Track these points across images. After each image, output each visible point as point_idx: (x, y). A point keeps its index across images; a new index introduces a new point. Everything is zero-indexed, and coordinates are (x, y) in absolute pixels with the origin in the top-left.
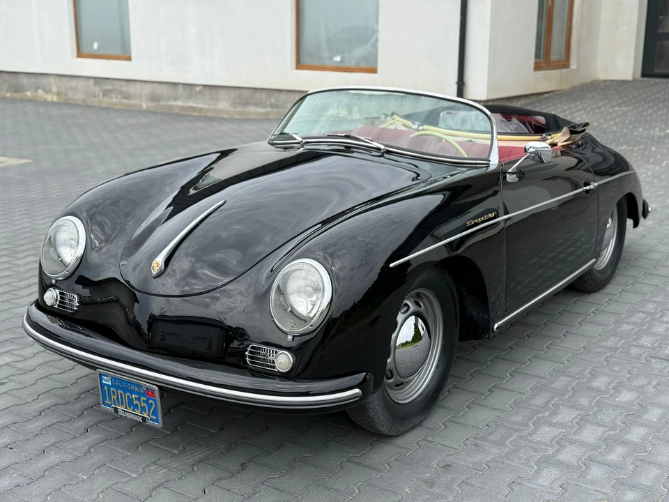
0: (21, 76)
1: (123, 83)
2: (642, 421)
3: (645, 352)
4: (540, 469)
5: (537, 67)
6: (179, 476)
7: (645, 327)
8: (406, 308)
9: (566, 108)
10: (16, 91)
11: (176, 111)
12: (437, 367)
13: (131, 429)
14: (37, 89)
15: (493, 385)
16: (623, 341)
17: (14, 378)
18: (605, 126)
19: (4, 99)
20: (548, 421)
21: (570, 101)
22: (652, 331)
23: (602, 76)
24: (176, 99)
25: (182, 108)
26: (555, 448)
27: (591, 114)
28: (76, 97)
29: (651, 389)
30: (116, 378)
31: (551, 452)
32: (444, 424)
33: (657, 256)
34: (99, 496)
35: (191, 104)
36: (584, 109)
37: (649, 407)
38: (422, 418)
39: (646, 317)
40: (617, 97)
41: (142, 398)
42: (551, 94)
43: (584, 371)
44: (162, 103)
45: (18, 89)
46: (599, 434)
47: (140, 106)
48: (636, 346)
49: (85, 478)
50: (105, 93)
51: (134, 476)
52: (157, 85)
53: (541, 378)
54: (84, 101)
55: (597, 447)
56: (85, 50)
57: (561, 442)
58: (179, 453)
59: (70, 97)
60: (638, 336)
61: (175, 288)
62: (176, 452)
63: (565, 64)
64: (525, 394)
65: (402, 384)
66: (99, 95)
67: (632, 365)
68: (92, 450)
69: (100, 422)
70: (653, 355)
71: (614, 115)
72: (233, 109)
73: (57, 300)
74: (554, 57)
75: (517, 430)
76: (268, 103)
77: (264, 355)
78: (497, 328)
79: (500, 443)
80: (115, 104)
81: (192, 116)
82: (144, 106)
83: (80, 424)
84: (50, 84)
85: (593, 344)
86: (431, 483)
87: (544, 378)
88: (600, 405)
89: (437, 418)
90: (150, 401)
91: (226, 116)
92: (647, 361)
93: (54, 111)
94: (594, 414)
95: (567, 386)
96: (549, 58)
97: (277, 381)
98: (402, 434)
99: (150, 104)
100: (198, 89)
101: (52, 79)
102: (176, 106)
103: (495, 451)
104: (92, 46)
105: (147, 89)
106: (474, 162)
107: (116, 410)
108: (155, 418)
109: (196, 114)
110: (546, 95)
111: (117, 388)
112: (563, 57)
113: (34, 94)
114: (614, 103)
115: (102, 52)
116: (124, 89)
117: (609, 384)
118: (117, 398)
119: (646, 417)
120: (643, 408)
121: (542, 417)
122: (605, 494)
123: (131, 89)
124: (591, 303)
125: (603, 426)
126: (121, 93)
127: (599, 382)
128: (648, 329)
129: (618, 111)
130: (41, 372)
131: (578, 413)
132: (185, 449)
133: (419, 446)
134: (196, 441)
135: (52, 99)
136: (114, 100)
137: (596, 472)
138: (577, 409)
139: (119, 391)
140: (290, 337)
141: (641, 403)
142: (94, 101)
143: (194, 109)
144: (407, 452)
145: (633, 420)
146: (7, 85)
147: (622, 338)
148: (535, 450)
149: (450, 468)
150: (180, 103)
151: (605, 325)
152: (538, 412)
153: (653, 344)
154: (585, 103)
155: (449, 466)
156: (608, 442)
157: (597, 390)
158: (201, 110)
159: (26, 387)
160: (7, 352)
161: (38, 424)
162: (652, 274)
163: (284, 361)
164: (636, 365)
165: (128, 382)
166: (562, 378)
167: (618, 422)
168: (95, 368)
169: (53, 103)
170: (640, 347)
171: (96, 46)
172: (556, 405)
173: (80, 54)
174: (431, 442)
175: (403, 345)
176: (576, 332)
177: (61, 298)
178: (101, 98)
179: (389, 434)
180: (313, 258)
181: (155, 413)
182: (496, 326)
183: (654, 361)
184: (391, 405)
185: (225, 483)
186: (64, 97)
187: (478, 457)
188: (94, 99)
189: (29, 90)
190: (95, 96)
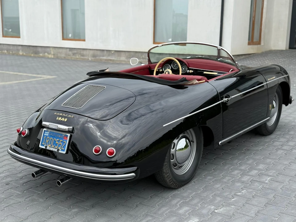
0: (38, 47)
1: (81, 50)
4: (277, 150)
5: (249, 44)
9: (261, 59)
11: (103, 61)
14: (45, 53)
19: (31, 56)
20: (277, 141)
21: (262, 57)
23: (273, 48)
24: (103, 56)
25: (106, 60)
28: (61, 56)
31: (280, 147)
35: (109, 58)
36: (269, 59)
40: (280, 55)
42: (254, 54)
43: (286, 130)
44: (97, 58)
45: (37, 53)
47: (88, 59)
50: (74, 54)
52: (95, 51)
54: (65, 57)
56: (65, 37)
57: (282, 145)
59: (59, 56)
63: (259, 43)
66: (71, 55)
71: (281, 61)
72: (127, 60)
74: (255, 40)
75: (268, 143)
76: (141, 57)
79: (263, 145)
80: (77, 58)
82: (90, 59)
84: (51, 51)
86: (244, 153)
91: (124, 63)
94: (291, 139)
95: (281, 133)
96: (253, 41)
99: (92, 58)
101: (51, 49)
102: (103, 59)
103: (262, 147)
104: (69, 36)
105: (92, 52)
109: (112, 62)
110: (252, 55)
112: (258, 40)
113: (43, 55)
114: (280, 58)
115: (73, 38)
116: (82, 52)
121: (275, 140)
123: (85, 52)
126: (80, 54)
127: (291, 133)
129: (281, 60)
135: (51, 57)
136: (77, 57)
138: (286, 138)
143: (111, 60)
146: (32, 51)
148: (275, 147)
149: (249, 150)
150: (105, 58)
152: (273, 139)
158: (113, 60)
171: (70, 36)
172: (279, 138)
173: (63, 39)
174: (241, 145)
178: (72, 56)
186: (56, 56)
187: (257, 148)
188: (69, 57)
189: (41, 53)
190: (69, 55)
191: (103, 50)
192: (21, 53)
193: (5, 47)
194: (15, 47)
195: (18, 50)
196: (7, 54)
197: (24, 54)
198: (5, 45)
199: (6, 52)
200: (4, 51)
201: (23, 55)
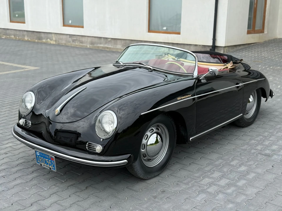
0: (41, 33)
1: (80, 37)
2: (246, 178)
3: (257, 152)
4: (199, 194)
5: (249, 33)
6: (62, 190)
7: (261, 142)
8: (152, 130)
9: (259, 50)
10: (39, 40)
11: (100, 49)
12: (166, 154)
13: (49, 172)
14: (47, 39)
15: (192, 162)
16: (250, 147)
17: (11, 152)
18: (274, 58)
19: (35, 42)
20: (208, 177)
21: (262, 47)
22: (263, 143)
23: (279, 36)
24: (100, 44)
25: (103, 47)
26: (208, 187)
27: (269, 53)
28: (62, 42)
29: (254, 166)
30: (41, 153)
31: (205, 187)
32: (168, 176)
33: (277, 113)
34: (31, 196)
35: (106, 46)
36: (267, 50)
37: (251, 173)
38: (159, 173)
39: (263, 138)
41: (50, 161)
42: (255, 44)
43: (230, 158)
44: (95, 45)
45: (40, 38)
46: (227, 182)
47: (87, 46)
48: (255, 149)
49: (28, 189)
50: (74, 41)
51: (46, 189)
52: (93, 38)
53: (212, 160)
54: (65, 44)
55: (224, 187)
56: (66, 23)
57: (210, 185)
58: (65, 182)
59: (60, 42)
60: (257, 145)
61: (66, 120)
62: (64, 182)
63: (262, 31)
64: (203, 166)
65: (151, 160)
67: (250, 157)
68: (33, 179)
69: (38, 169)
70: (260, 153)
72: (123, 48)
73: (24, 123)
74: (256, 29)
75: (195, 179)
77: (93, 146)
78: (191, 140)
79: (187, 184)
80: (77, 45)
81: (107, 51)
82: (88, 46)
83: (31, 170)
84: (53, 37)
85: (237, 147)
86: (155, 197)
87: (213, 160)
88: (231, 171)
89: (166, 174)
90: (52, 162)
92: (257, 155)
93: (53, 48)
94: (228, 175)
95: (221, 163)
96: (255, 29)
97: (97, 156)
98: (150, 179)
99: (91, 46)
100: (109, 40)
101: (53, 35)
102: (101, 47)
103: (184, 186)
104: (69, 22)
105: (89, 40)
106: (187, 74)
107: (41, 164)
108: (54, 168)
109: (108, 50)
110: (252, 45)
111: (41, 156)
112: (261, 28)
113: (46, 41)
114: (281, 49)
115: (73, 24)
116: (81, 39)
117: (238, 164)
118: (41, 160)
119: (248, 176)
120: (248, 173)
121: (207, 175)
122: (221, 204)
123: (83, 39)
124: (242, 131)
125: (229, 179)
126: (80, 41)
127: (234, 163)
128: (262, 143)
130: (22, 150)
131: (221, 174)
132: (67, 180)
133: (155, 183)
134: (72, 178)
135: (53, 43)
136: (77, 44)
137: (221, 196)
138: (222, 172)
139: (42, 158)
140: (102, 140)
141: (248, 171)
142: (69, 44)
143: (108, 48)
144: (150, 186)
145: (242, 177)
146: (36, 37)
147: (250, 146)
148: (200, 187)
149: (164, 192)
150: (102, 45)
151: (245, 141)
152: (206, 173)
153: (262, 149)
154: (268, 48)
155: (164, 191)
156: (229, 185)
157: (233, 166)
158: (110, 48)
159: (15, 155)
160: (11, 142)
161: (16, 169)
162: (272, 121)
163: (99, 148)
164: (252, 156)
165: (45, 154)
166: (220, 160)
167: (236, 178)
168: (34, 149)
169: (53, 45)
170: (256, 149)
171: (70, 22)
172: (214, 171)
173: (64, 25)
174: (161, 182)
175: (151, 144)
176: (232, 143)
177: (25, 122)
178: (72, 43)
179: (144, 178)
180: (112, 111)
181: (54, 166)
182: (191, 139)
183: (259, 155)
184: (144, 167)
185: (78, 194)
186: (57, 42)
187: (177, 189)
188: (69, 43)
189: (44, 39)
190: (69, 42)
191: (100, 38)
192: (26, 39)
193: (12, 32)
194: (21, 32)
195: (24, 36)
196: (14, 39)
197: (29, 39)
198: (12, 30)
199: (13, 37)
200: (11, 36)
201: (28, 41)
